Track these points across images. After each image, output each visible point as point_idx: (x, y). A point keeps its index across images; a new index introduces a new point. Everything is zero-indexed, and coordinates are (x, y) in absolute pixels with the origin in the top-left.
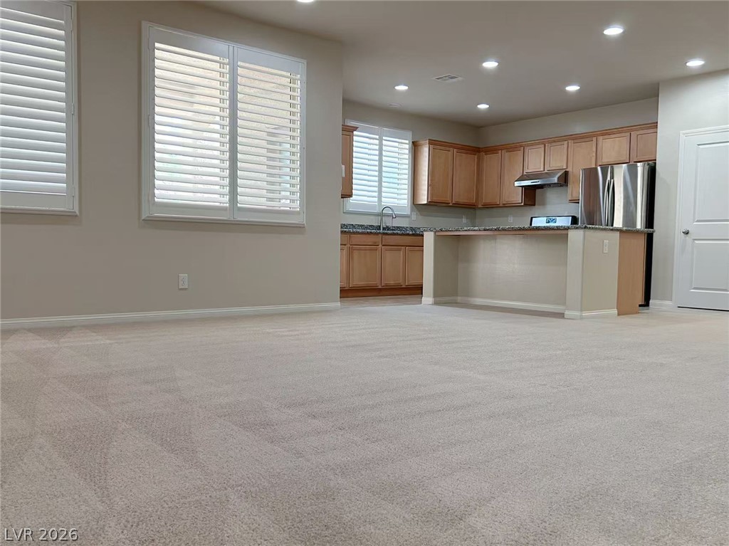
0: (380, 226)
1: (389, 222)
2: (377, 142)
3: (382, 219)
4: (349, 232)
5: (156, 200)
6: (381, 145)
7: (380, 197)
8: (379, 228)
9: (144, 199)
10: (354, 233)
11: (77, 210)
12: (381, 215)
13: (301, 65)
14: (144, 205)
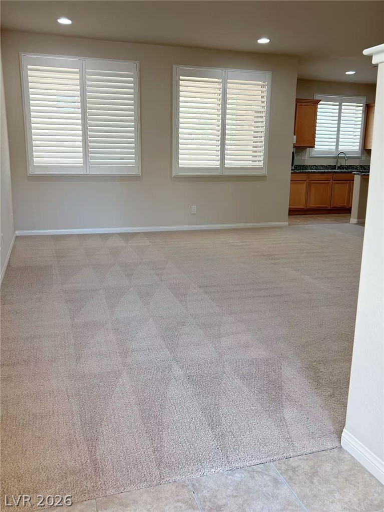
0: (336, 166)
1: (343, 163)
2: (338, 107)
3: (338, 161)
4: (309, 172)
5: (180, 166)
6: (340, 109)
7: (337, 145)
8: (334, 167)
9: (174, 165)
10: (312, 173)
11: (140, 173)
12: (337, 158)
13: (268, 75)
14: (174, 169)
